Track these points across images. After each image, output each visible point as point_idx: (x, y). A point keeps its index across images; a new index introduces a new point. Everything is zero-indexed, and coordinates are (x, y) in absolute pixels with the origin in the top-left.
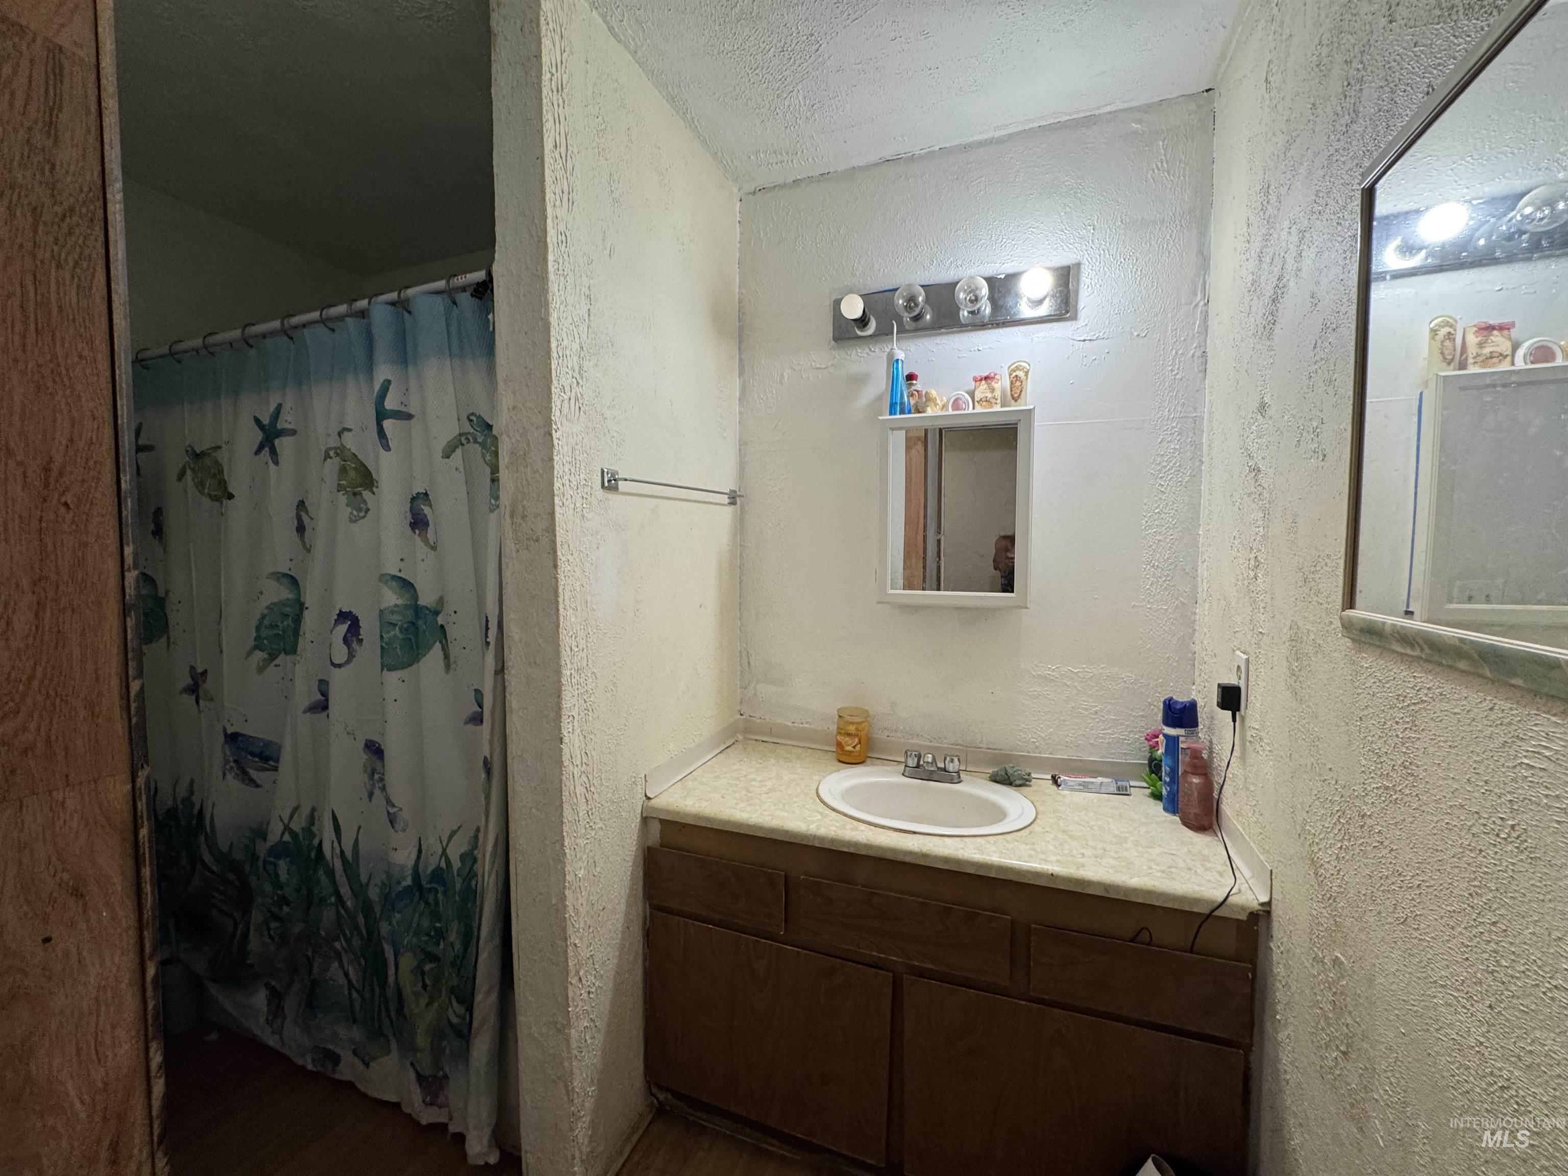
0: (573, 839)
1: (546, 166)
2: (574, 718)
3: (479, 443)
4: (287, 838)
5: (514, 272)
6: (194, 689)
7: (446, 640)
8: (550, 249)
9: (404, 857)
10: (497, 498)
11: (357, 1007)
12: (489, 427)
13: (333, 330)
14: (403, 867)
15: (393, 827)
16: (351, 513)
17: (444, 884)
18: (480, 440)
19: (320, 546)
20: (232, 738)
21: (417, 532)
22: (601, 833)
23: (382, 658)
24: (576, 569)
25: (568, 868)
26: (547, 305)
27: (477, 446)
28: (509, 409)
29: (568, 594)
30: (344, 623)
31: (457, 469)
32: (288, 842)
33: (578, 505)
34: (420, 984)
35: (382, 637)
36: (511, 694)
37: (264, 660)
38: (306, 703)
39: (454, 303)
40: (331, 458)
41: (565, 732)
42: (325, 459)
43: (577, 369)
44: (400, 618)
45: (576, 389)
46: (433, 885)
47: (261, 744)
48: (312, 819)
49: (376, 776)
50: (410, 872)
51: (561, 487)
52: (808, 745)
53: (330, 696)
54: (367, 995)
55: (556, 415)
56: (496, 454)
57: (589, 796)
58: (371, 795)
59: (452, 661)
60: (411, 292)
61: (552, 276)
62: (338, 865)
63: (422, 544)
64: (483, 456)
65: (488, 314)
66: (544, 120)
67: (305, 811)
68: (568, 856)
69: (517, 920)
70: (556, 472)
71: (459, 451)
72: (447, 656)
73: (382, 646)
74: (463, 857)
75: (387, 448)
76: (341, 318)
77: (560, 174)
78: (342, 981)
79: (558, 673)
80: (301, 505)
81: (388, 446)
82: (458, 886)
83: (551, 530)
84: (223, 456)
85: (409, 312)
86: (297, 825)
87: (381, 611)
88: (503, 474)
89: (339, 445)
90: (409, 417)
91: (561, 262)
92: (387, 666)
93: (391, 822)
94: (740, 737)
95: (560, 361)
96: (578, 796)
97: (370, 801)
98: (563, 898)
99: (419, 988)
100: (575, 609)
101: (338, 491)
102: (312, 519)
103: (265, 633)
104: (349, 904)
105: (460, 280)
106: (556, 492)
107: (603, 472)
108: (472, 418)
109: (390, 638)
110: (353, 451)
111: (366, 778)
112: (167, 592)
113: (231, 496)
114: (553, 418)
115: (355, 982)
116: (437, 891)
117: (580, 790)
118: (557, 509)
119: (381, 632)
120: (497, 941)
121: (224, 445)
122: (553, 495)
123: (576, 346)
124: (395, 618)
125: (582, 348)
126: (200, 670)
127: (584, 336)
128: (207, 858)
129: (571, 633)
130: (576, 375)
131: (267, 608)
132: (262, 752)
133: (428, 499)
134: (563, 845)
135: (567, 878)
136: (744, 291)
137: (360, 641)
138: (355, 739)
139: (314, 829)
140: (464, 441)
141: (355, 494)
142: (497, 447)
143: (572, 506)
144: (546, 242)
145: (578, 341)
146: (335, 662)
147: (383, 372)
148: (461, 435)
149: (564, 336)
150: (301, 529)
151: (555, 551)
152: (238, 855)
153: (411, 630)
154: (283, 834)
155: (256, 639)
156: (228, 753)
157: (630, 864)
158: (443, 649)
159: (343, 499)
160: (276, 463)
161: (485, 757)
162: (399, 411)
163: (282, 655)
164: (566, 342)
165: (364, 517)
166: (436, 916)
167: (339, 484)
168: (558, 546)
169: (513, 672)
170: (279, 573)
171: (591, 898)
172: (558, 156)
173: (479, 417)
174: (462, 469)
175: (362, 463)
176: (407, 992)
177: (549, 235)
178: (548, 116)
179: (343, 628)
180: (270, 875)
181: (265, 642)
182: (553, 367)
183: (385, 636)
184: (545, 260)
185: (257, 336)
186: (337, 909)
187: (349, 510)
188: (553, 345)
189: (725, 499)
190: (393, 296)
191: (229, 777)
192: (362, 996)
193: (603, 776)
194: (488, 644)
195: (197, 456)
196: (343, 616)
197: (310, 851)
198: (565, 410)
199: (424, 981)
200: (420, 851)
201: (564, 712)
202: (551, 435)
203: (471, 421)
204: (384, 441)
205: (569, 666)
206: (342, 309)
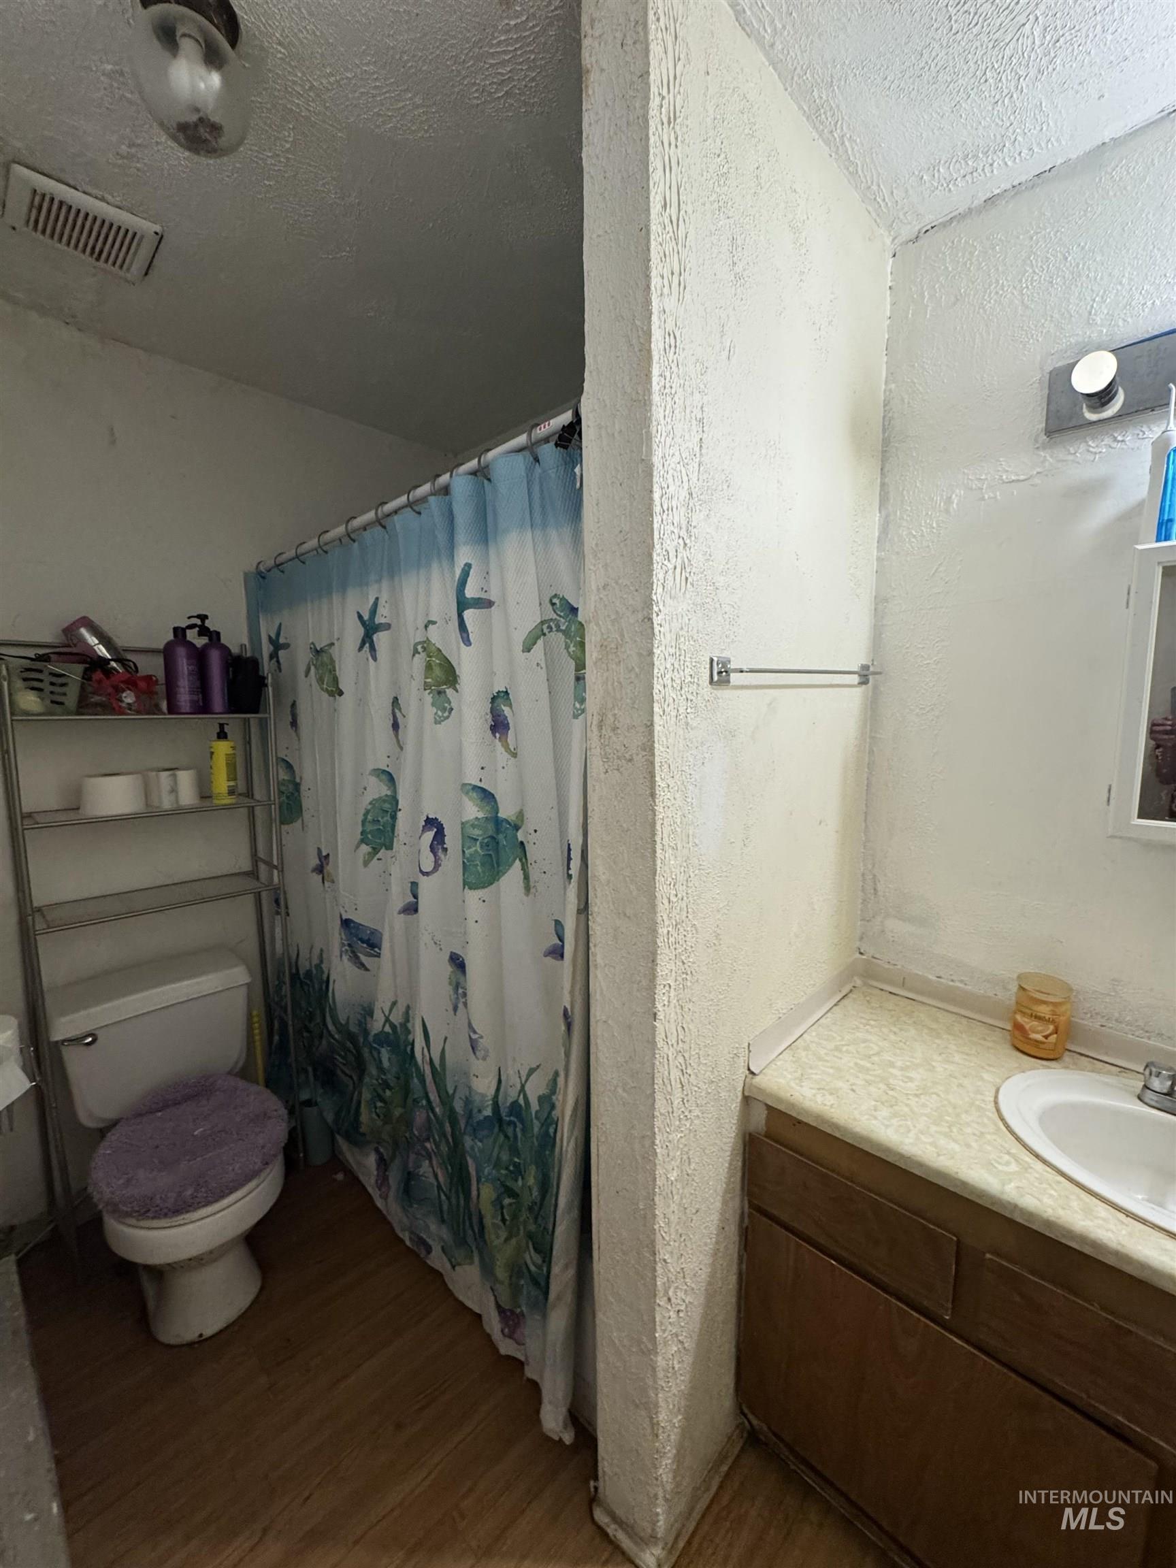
0: (666, 1135)
1: (652, 237)
2: (670, 986)
3: (561, 631)
4: (388, 1029)
5: (608, 402)
6: (320, 869)
7: (526, 859)
8: (655, 358)
9: (484, 1086)
10: (583, 701)
11: (445, 1207)
12: (574, 610)
13: (419, 513)
14: (483, 1096)
15: (475, 1053)
16: (436, 714)
17: (522, 1121)
18: (563, 628)
19: (410, 747)
20: (346, 923)
21: (498, 735)
22: (696, 1122)
23: (464, 875)
24: (677, 796)
25: (659, 1171)
26: (649, 437)
27: (560, 635)
28: (598, 590)
29: (666, 830)
30: (430, 830)
31: (538, 664)
32: (388, 1033)
33: (682, 710)
34: (500, 1218)
35: (463, 852)
36: (595, 946)
37: (369, 853)
38: (400, 905)
39: (537, 460)
40: (419, 653)
41: (659, 1006)
42: (414, 655)
43: (684, 527)
44: (480, 832)
45: (683, 554)
46: (512, 1118)
47: (368, 932)
48: (407, 1017)
49: (460, 991)
50: (491, 1102)
51: (661, 689)
52: (963, 1012)
53: (419, 899)
54: (454, 1201)
55: (658, 593)
56: (582, 645)
57: (685, 1080)
58: (455, 1009)
59: (532, 884)
60: (491, 455)
61: (656, 398)
62: (427, 1071)
63: (503, 750)
64: (567, 647)
65: (574, 467)
66: (651, 170)
67: (401, 1008)
68: (659, 1156)
69: (598, 1207)
70: (656, 671)
71: (540, 642)
72: (526, 877)
73: (463, 862)
74: (541, 1099)
75: (467, 642)
76: (423, 499)
77: (669, 247)
78: (432, 1180)
79: (653, 931)
80: (395, 701)
81: (469, 640)
82: (536, 1130)
83: (649, 748)
84: (335, 651)
85: (489, 480)
86: (396, 1018)
87: (463, 823)
88: (590, 673)
89: (425, 639)
90: (489, 604)
91: (668, 374)
92: (468, 885)
93: (473, 1048)
94: (858, 982)
95: (665, 517)
96: (673, 1083)
97: (455, 1015)
98: (652, 1206)
99: (498, 1221)
100: (675, 848)
101: (425, 690)
102: (404, 716)
103: (369, 828)
104: (437, 1110)
105: (543, 430)
106: (656, 697)
107: (712, 661)
108: (555, 600)
109: (471, 855)
110: (438, 645)
111: (450, 989)
112: (301, 778)
113: (341, 693)
114: (654, 598)
115: (443, 1186)
116: (515, 1126)
117: (675, 1074)
118: (656, 719)
119: (463, 847)
120: (575, 1213)
121: (335, 642)
122: (651, 701)
123: (684, 494)
124: (476, 832)
125: (690, 494)
126: (324, 854)
127: (694, 478)
128: (331, 1027)
129: (670, 879)
130: (683, 533)
131: (370, 803)
132: (369, 939)
133: (508, 699)
134: (653, 1143)
135: (658, 1182)
136: (893, 386)
137: (445, 850)
138: (441, 949)
139: (409, 1025)
140: (546, 631)
141: (439, 693)
142: (583, 637)
143: (674, 713)
144: (649, 351)
145: (686, 485)
146: (424, 870)
147: (464, 554)
148: (542, 623)
149: (670, 481)
150: (395, 726)
151: (652, 775)
152: (353, 1028)
153: (492, 844)
154: (384, 1026)
155: (362, 833)
156: (344, 937)
157: (728, 1153)
158: (523, 869)
159: (428, 698)
160: (375, 659)
161: (565, 1010)
162: (479, 598)
163: (383, 850)
164: (672, 488)
165: (448, 717)
166: (514, 1151)
167: (425, 682)
168: (657, 768)
169: (599, 920)
170: (378, 769)
171: (684, 1201)
172: (667, 221)
173: (563, 599)
174: (543, 665)
175: (447, 659)
176: (488, 1221)
177: (653, 339)
178: (655, 163)
179: (430, 835)
180: (375, 1059)
181: (369, 836)
182: (656, 526)
183: (466, 852)
184: (648, 376)
185: (358, 529)
186: (428, 1113)
187: (435, 710)
188: (656, 496)
189: (855, 679)
190: (473, 464)
191: (345, 958)
192: (448, 1198)
193: (701, 1053)
194: (570, 877)
195: (318, 652)
196: (431, 823)
197: (406, 1046)
198: (670, 583)
199: (502, 1214)
200: (500, 1081)
201: (659, 981)
202: (650, 620)
203: (553, 604)
204: (465, 635)
205: (667, 923)
206: (426, 488)
